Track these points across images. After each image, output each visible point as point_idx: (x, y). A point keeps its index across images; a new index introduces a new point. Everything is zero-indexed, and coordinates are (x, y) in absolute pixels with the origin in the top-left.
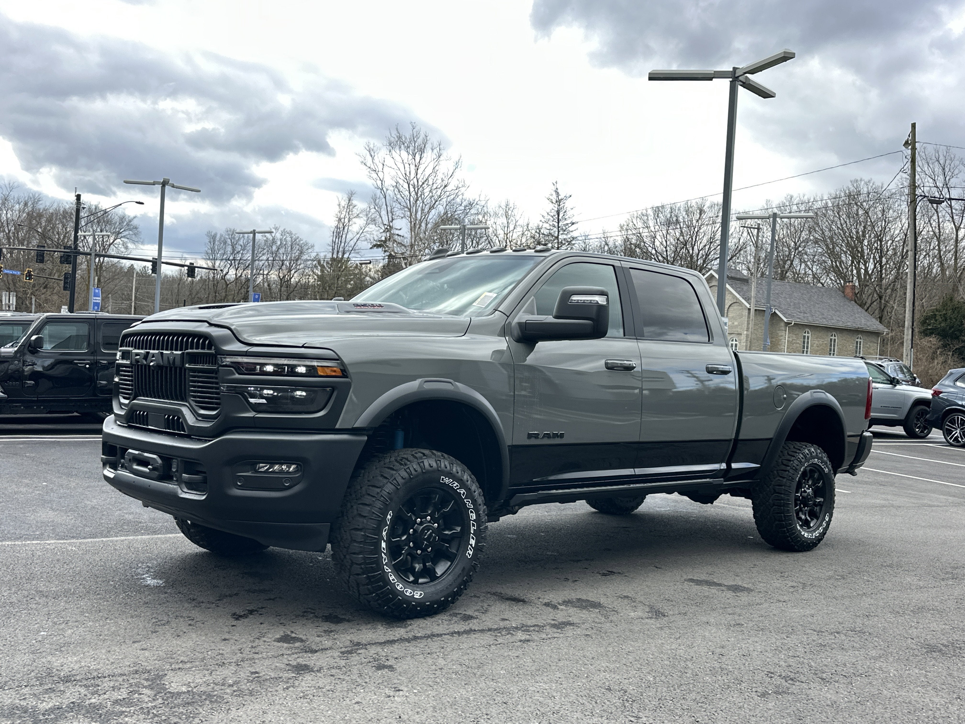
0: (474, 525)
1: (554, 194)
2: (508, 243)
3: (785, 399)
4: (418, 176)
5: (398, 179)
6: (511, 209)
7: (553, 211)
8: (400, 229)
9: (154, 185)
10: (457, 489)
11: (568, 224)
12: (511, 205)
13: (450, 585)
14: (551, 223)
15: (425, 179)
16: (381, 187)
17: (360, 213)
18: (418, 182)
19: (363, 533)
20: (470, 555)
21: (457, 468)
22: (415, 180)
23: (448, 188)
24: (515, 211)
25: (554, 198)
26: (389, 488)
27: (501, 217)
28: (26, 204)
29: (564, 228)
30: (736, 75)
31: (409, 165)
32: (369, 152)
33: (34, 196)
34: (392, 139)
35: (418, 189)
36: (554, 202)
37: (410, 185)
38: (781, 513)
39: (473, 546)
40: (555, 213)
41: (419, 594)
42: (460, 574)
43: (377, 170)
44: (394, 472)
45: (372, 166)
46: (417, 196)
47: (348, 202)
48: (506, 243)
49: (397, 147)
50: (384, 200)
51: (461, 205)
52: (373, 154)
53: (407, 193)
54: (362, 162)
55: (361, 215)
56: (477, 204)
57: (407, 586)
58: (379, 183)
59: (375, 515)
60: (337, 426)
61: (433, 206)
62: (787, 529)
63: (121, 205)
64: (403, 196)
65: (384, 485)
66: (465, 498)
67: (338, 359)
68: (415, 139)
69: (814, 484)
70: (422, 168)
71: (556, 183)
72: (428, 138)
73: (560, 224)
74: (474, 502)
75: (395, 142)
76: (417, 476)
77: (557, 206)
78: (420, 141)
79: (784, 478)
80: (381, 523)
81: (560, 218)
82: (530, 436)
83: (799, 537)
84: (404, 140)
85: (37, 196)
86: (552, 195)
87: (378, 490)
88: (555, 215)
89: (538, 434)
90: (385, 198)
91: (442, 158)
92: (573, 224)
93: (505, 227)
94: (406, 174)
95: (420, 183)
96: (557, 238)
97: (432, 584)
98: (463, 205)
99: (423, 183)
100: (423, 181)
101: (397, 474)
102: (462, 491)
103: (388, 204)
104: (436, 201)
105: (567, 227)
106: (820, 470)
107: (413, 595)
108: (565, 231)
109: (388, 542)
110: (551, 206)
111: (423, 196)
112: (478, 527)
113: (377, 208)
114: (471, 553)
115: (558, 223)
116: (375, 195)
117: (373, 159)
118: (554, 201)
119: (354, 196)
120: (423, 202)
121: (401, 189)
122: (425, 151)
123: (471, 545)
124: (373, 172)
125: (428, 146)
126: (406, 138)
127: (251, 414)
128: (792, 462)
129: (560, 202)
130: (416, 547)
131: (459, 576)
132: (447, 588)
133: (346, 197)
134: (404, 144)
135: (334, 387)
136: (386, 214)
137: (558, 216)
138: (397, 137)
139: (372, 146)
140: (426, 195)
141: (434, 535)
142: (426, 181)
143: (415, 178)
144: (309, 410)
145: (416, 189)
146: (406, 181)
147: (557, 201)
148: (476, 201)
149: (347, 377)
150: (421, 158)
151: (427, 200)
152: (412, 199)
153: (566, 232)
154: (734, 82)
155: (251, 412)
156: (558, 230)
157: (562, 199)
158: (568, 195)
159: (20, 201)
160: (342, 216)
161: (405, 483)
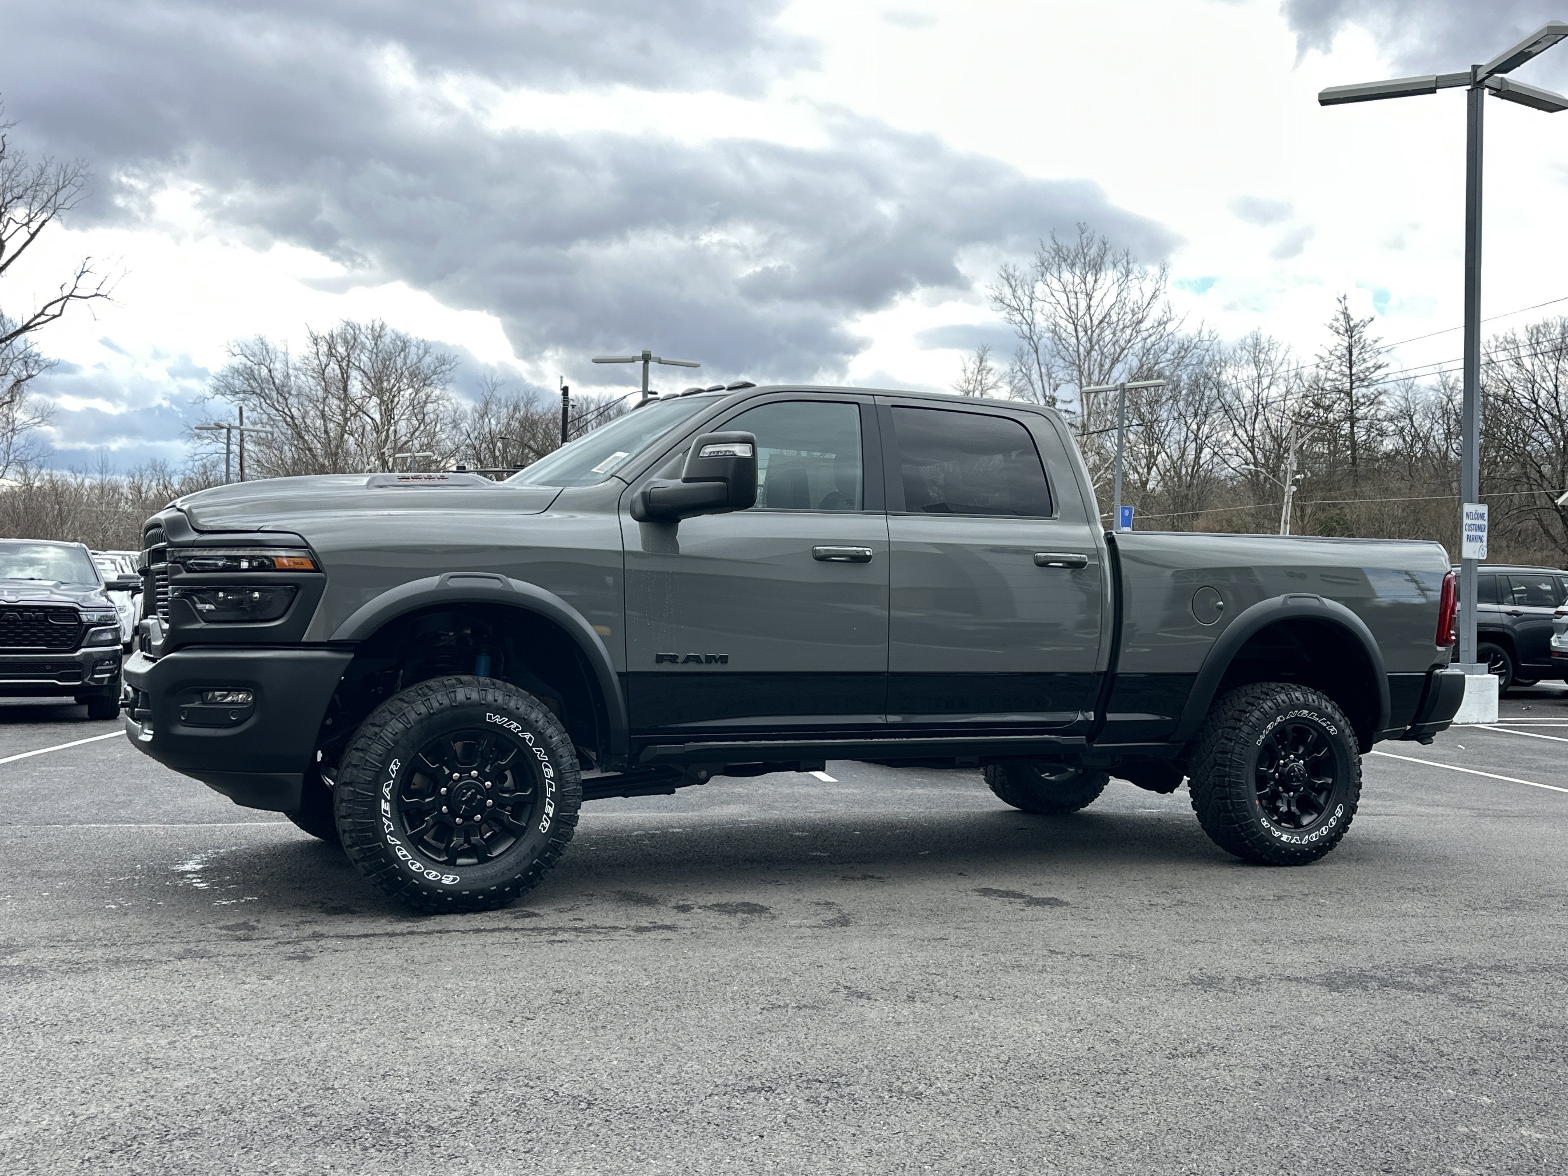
0: (551, 786)
1: (1341, 317)
2: (1261, 410)
3: (1220, 608)
4: (1092, 312)
5: (1058, 319)
6: (1264, 351)
7: (1339, 348)
8: (1071, 402)
9: (633, 362)
10: (518, 732)
11: (1368, 368)
12: (1264, 343)
13: (509, 870)
14: (1338, 370)
15: (1103, 314)
16: (1028, 335)
17: (999, 380)
18: (1091, 321)
19: (352, 789)
20: (545, 828)
21: (518, 702)
22: (1087, 318)
23: (1144, 326)
24: (1272, 355)
25: (1341, 325)
26: (397, 726)
27: (1245, 366)
28: (516, 408)
29: (1362, 376)
30: (1478, 79)
31: (1076, 293)
32: (1008, 280)
33: (527, 394)
34: (1046, 255)
35: (1093, 332)
36: (1341, 332)
37: (1078, 327)
38: (1226, 798)
39: (551, 816)
40: (1345, 352)
41: (451, 879)
42: (528, 854)
43: (1022, 308)
44: (406, 705)
45: (1014, 303)
46: (1091, 343)
47: (978, 364)
48: (1257, 409)
49: (1055, 267)
50: (1034, 356)
51: (1166, 351)
52: (1013, 283)
53: (1074, 340)
54: (996, 298)
55: (1000, 384)
56: (1195, 347)
57: (429, 865)
58: (1025, 328)
59: (369, 764)
60: (304, 639)
61: (1117, 359)
62: (1240, 826)
63: (625, 397)
64: (1067, 345)
65: (386, 723)
66: (534, 746)
67: (307, 546)
68: (1085, 251)
69: (1308, 753)
70: (1097, 296)
71: (1345, 298)
72: (1108, 246)
73: (1354, 370)
74: (550, 752)
75: (1051, 259)
76: (441, 711)
77: (1347, 339)
78: (1093, 252)
79: (1231, 740)
80: (382, 774)
81: (1354, 358)
82: (660, 659)
83: (1267, 840)
84: (1066, 253)
85: (531, 395)
86: (1337, 320)
87: (377, 729)
88: (1344, 356)
89: (677, 657)
90: (1036, 351)
91: (1131, 277)
92: (1379, 367)
93: (1253, 383)
94: (1070, 309)
95: (1096, 322)
96: (1349, 394)
97: (481, 866)
98: (1169, 351)
99: (1101, 322)
100: (1100, 318)
101: (410, 708)
102: (527, 736)
103: (1041, 361)
104: (1123, 349)
105: (1367, 373)
106: (1320, 729)
107: (441, 879)
108: (1363, 380)
109: (396, 802)
110: (1337, 339)
111: (1101, 343)
112: (559, 787)
113: (1024, 370)
114: (547, 826)
115: (1351, 368)
116: (1021, 349)
117: (1014, 291)
118: (1342, 330)
119: (989, 353)
120: (1102, 353)
121: (1064, 335)
122: (1103, 269)
123: (548, 815)
124: (1015, 313)
125: (1109, 258)
126: (1069, 251)
127: (202, 625)
128: (1248, 715)
129: (1352, 332)
130: (453, 813)
131: (524, 859)
132: (503, 873)
133: (975, 358)
134: (1065, 260)
135: (296, 586)
136: (1039, 378)
137: (1351, 354)
138: (1054, 250)
139: (1011, 270)
140: (1107, 339)
141: (479, 797)
142: (1105, 317)
143: (1088, 315)
144: (267, 617)
145: (1089, 332)
146: (1070, 320)
147: (1347, 331)
148: (1195, 341)
149: (320, 572)
150: (1096, 281)
151: (1109, 349)
152: (1081, 349)
153: (1366, 383)
154: (1475, 90)
155: (200, 622)
156: (1351, 380)
157: (1355, 326)
158: (1367, 319)
159: (509, 403)
160: (971, 387)
161: (420, 721)
